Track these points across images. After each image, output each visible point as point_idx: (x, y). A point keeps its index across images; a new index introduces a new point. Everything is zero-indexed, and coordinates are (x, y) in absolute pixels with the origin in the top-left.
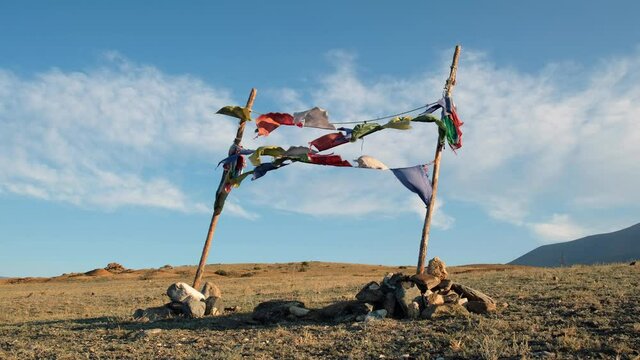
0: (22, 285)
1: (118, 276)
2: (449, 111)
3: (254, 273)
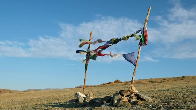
0: (89, 88)
1: (117, 84)
2: (143, 32)
3: (164, 81)
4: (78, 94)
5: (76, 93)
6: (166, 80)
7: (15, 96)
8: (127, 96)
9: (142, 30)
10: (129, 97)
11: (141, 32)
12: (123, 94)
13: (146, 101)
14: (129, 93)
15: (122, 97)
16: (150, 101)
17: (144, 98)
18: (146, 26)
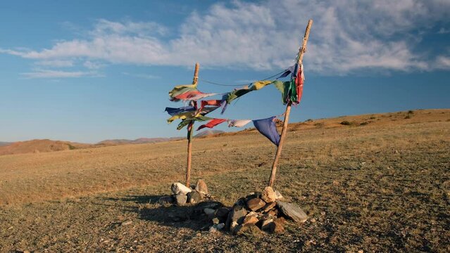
2: (295, 76)
3: (370, 122)
4: (177, 187)
5: (173, 185)
6: (374, 118)
7: (78, 157)
8: (257, 211)
9: (293, 71)
10: (263, 212)
11: (290, 74)
12: (250, 207)
13: (293, 221)
14: (261, 204)
15: (248, 213)
16: (301, 221)
17: (290, 215)
18: (300, 61)
